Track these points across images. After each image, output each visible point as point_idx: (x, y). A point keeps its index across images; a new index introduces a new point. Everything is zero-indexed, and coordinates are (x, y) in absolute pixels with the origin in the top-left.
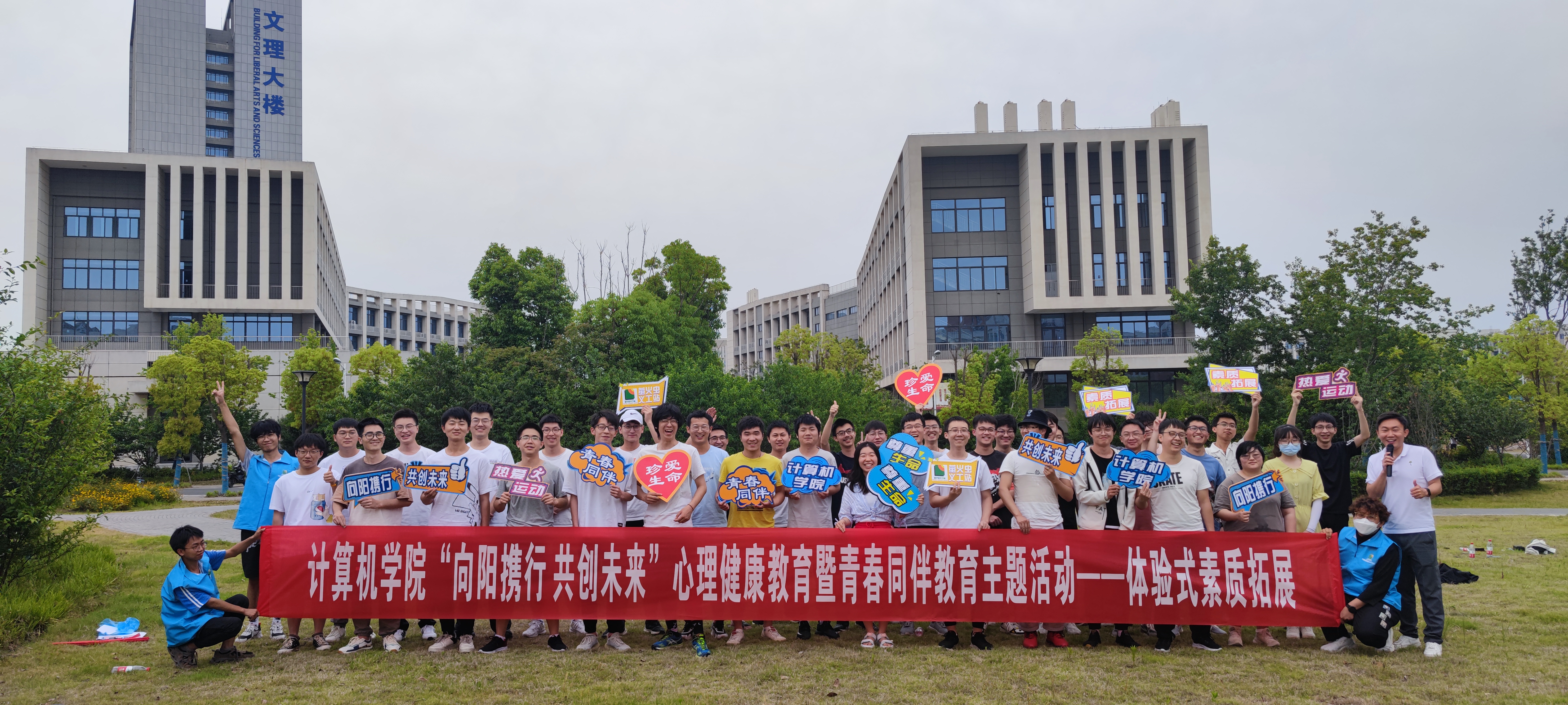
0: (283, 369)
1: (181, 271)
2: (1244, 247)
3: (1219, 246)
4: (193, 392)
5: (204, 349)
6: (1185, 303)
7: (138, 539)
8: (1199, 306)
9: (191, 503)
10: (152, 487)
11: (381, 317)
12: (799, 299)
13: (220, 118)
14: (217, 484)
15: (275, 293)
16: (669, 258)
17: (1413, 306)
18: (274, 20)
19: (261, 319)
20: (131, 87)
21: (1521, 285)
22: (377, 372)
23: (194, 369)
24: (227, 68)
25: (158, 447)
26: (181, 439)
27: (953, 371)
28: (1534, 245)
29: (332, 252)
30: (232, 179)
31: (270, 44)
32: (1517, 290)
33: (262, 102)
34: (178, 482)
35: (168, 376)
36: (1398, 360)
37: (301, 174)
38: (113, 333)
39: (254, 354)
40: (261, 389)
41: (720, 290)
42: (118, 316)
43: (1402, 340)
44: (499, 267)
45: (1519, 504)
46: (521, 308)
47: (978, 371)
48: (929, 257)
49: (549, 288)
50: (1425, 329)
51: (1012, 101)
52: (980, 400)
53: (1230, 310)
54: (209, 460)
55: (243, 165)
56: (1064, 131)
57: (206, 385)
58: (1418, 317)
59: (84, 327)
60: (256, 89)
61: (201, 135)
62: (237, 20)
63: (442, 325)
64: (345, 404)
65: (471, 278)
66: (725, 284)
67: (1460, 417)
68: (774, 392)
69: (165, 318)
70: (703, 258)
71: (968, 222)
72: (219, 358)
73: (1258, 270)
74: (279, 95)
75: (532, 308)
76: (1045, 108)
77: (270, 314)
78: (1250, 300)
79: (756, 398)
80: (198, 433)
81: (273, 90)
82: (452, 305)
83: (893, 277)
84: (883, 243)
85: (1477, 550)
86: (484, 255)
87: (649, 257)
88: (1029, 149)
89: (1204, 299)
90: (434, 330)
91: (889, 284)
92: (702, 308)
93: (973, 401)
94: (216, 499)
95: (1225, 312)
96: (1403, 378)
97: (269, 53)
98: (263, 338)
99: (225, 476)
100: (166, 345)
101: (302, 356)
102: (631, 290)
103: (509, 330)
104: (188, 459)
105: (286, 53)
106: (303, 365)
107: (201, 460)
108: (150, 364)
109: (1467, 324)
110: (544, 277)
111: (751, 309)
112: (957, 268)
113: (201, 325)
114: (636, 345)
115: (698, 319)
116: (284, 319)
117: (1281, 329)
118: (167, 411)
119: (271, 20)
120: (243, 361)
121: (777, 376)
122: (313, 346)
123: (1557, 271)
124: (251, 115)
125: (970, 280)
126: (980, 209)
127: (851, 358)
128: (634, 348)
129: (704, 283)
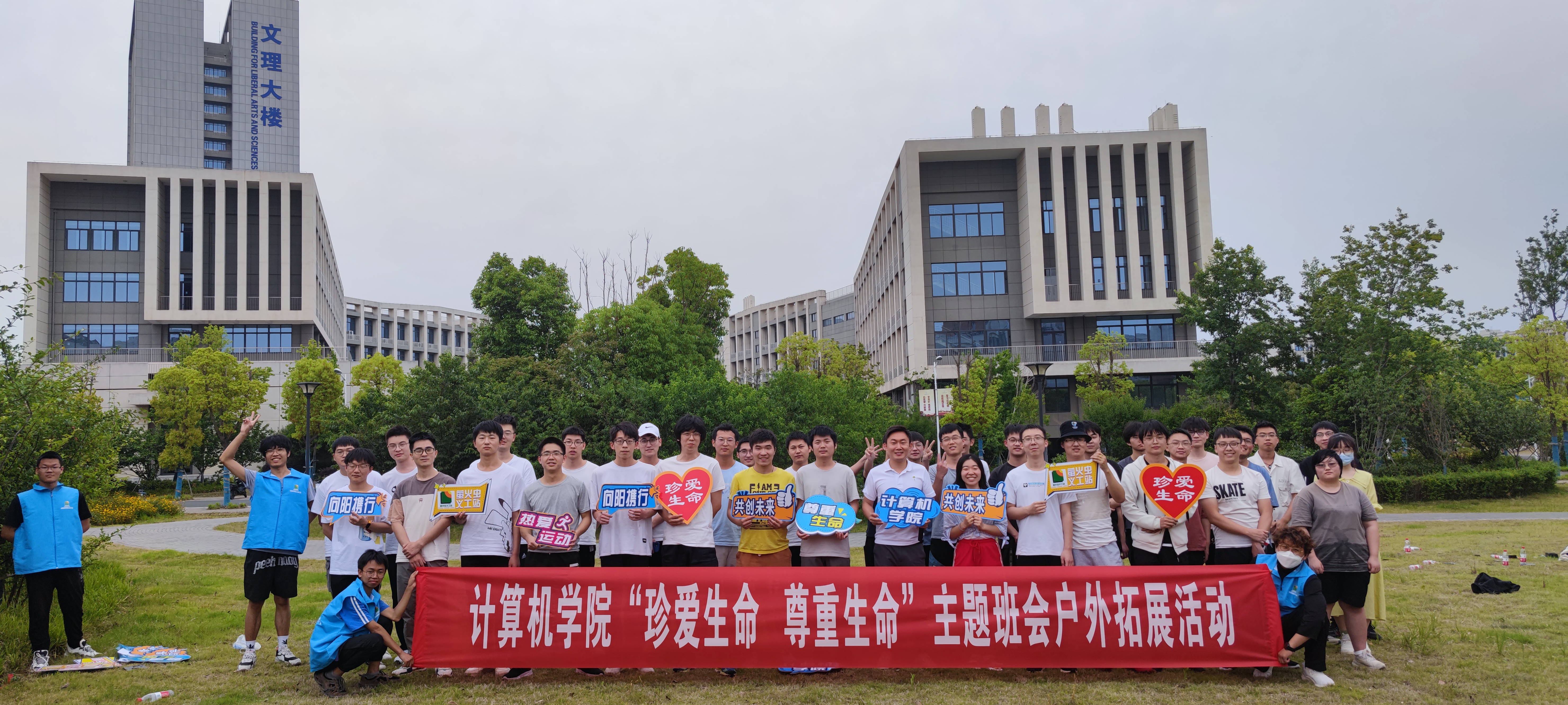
0: (283, 380)
1: (181, 283)
2: (1250, 249)
3: (1225, 248)
4: (195, 405)
5: (207, 361)
6: (1191, 307)
7: (143, 553)
8: (1205, 309)
9: (193, 516)
10: (155, 500)
11: (379, 328)
12: (796, 305)
13: (219, 131)
14: (219, 496)
15: (275, 305)
16: (671, 266)
17: (1426, 309)
18: (272, 33)
19: (260, 330)
20: (129, 101)
21: (1527, 285)
22: (378, 383)
23: (196, 381)
24: (225, 81)
25: (159, 459)
26: (182, 451)
27: (956, 377)
28: (1539, 245)
29: (331, 262)
30: (231, 191)
31: (268, 57)
32: (1523, 290)
33: (260, 115)
34: (179, 495)
35: (170, 388)
36: (1410, 363)
37: (300, 185)
38: (114, 346)
39: (256, 365)
40: (263, 400)
41: (723, 298)
42: (118, 329)
43: (1415, 343)
44: (502, 276)
45: (1537, 508)
46: (523, 317)
47: (980, 376)
48: (928, 263)
49: (552, 297)
50: (1438, 332)
51: (1009, 105)
52: (983, 406)
53: (1236, 313)
54: (210, 472)
55: (242, 177)
56: (1061, 135)
57: (208, 397)
58: (1431, 320)
59: (83, 341)
60: (254, 102)
61: (199, 148)
62: (235, 33)
63: (439, 334)
64: (348, 416)
65: (473, 288)
66: (728, 291)
67: (1474, 421)
68: (780, 400)
69: (165, 330)
70: (706, 266)
71: (967, 227)
72: (221, 370)
73: (1264, 272)
74: (277, 107)
75: (535, 318)
76: (1042, 112)
77: (269, 325)
78: (1257, 303)
79: (762, 406)
80: (200, 444)
81: (270, 102)
82: (449, 315)
83: (892, 283)
84: (881, 248)
85: (1510, 557)
86: (486, 264)
87: (652, 265)
88: (1027, 154)
89: (1210, 303)
90: (431, 340)
91: (887, 289)
92: (705, 315)
93: (976, 406)
94: (218, 511)
95: (1232, 315)
96: (1416, 381)
97: (268, 65)
98: (263, 349)
99: (227, 488)
100: (166, 357)
101: (303, 367)
102: (635, 297)
103: (512, 339)
104: (189, 471)
105: (283, 66)
106: (304, 376)
107: (202, 472)
108: (151, 376)
109: (1481, 326)
110: (547, 286)
111: (748, 316)
112: (956, 273)
113: (202, 337)
114: (640, 354)
115: (701, 326)
116: (284, 330)
117: (1289, 332)
118: (168, 423)
119: (268, 33)
120: (245, 372)
121: (782, 384)
122: (314, 357)
123: (1563, 272)
124: (249, 127)
125: (970, 285)
126: (979, 214)
127: (852, 363)
128: (638, 357)
129: (707, 290)
